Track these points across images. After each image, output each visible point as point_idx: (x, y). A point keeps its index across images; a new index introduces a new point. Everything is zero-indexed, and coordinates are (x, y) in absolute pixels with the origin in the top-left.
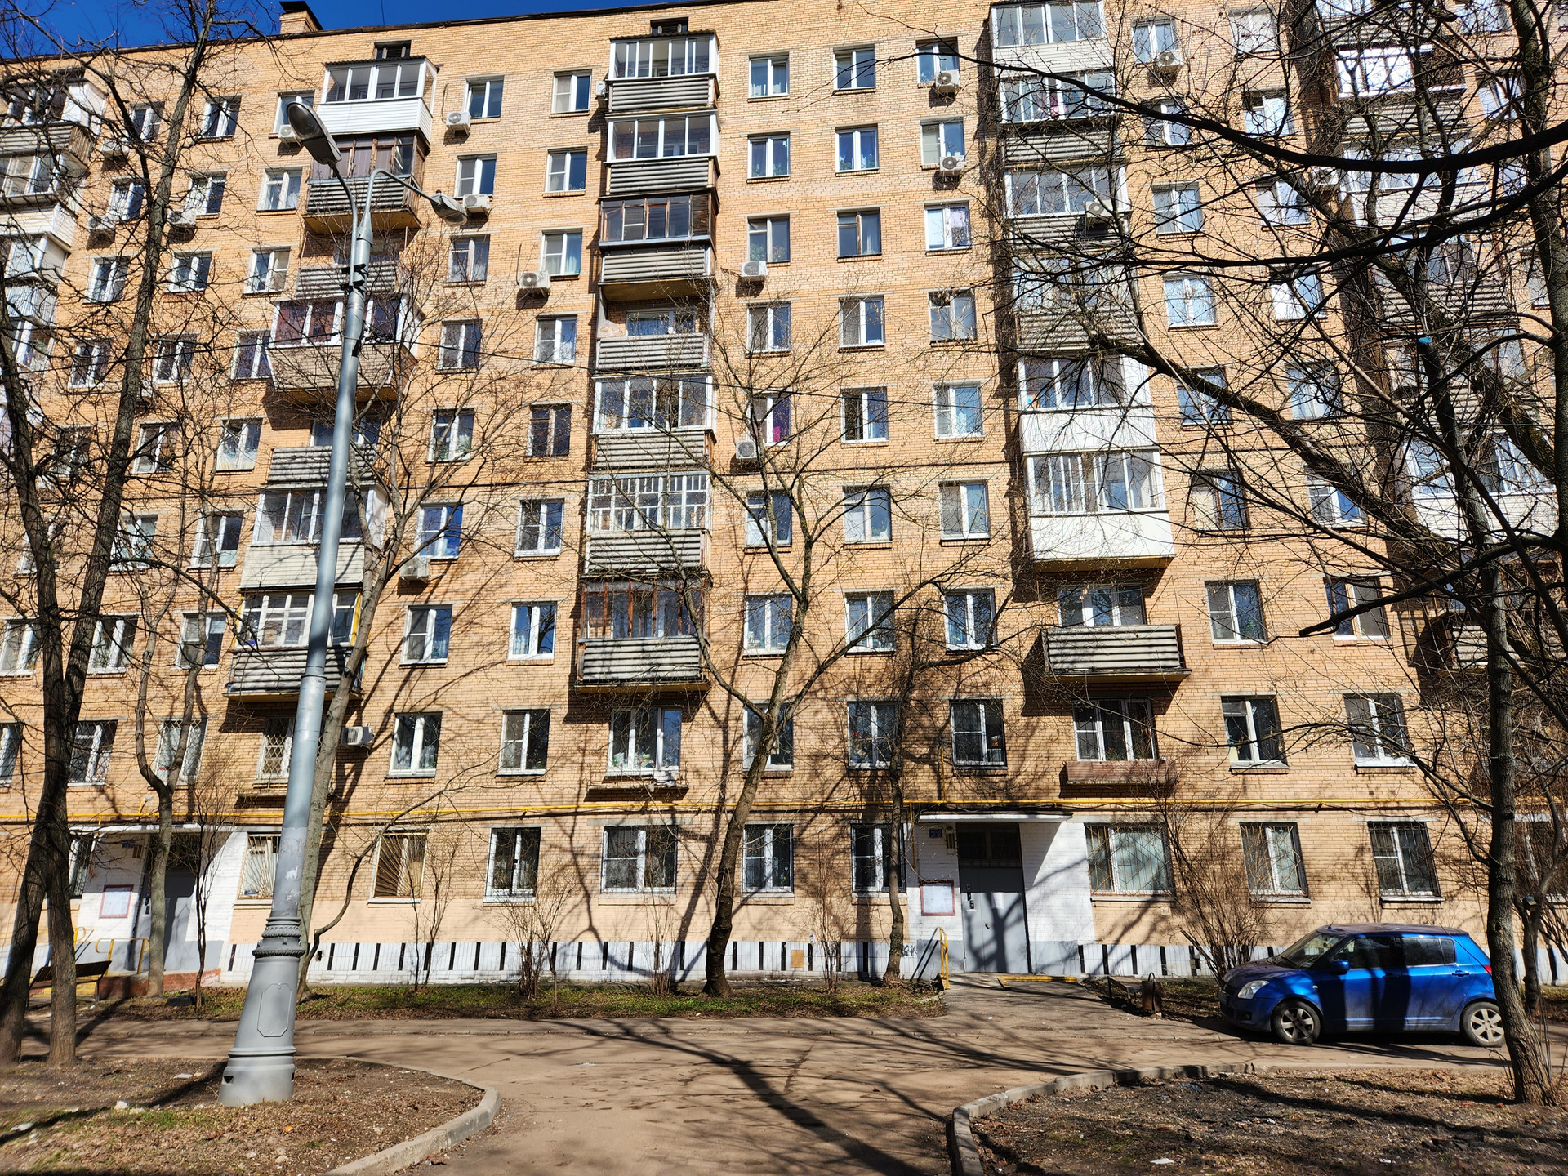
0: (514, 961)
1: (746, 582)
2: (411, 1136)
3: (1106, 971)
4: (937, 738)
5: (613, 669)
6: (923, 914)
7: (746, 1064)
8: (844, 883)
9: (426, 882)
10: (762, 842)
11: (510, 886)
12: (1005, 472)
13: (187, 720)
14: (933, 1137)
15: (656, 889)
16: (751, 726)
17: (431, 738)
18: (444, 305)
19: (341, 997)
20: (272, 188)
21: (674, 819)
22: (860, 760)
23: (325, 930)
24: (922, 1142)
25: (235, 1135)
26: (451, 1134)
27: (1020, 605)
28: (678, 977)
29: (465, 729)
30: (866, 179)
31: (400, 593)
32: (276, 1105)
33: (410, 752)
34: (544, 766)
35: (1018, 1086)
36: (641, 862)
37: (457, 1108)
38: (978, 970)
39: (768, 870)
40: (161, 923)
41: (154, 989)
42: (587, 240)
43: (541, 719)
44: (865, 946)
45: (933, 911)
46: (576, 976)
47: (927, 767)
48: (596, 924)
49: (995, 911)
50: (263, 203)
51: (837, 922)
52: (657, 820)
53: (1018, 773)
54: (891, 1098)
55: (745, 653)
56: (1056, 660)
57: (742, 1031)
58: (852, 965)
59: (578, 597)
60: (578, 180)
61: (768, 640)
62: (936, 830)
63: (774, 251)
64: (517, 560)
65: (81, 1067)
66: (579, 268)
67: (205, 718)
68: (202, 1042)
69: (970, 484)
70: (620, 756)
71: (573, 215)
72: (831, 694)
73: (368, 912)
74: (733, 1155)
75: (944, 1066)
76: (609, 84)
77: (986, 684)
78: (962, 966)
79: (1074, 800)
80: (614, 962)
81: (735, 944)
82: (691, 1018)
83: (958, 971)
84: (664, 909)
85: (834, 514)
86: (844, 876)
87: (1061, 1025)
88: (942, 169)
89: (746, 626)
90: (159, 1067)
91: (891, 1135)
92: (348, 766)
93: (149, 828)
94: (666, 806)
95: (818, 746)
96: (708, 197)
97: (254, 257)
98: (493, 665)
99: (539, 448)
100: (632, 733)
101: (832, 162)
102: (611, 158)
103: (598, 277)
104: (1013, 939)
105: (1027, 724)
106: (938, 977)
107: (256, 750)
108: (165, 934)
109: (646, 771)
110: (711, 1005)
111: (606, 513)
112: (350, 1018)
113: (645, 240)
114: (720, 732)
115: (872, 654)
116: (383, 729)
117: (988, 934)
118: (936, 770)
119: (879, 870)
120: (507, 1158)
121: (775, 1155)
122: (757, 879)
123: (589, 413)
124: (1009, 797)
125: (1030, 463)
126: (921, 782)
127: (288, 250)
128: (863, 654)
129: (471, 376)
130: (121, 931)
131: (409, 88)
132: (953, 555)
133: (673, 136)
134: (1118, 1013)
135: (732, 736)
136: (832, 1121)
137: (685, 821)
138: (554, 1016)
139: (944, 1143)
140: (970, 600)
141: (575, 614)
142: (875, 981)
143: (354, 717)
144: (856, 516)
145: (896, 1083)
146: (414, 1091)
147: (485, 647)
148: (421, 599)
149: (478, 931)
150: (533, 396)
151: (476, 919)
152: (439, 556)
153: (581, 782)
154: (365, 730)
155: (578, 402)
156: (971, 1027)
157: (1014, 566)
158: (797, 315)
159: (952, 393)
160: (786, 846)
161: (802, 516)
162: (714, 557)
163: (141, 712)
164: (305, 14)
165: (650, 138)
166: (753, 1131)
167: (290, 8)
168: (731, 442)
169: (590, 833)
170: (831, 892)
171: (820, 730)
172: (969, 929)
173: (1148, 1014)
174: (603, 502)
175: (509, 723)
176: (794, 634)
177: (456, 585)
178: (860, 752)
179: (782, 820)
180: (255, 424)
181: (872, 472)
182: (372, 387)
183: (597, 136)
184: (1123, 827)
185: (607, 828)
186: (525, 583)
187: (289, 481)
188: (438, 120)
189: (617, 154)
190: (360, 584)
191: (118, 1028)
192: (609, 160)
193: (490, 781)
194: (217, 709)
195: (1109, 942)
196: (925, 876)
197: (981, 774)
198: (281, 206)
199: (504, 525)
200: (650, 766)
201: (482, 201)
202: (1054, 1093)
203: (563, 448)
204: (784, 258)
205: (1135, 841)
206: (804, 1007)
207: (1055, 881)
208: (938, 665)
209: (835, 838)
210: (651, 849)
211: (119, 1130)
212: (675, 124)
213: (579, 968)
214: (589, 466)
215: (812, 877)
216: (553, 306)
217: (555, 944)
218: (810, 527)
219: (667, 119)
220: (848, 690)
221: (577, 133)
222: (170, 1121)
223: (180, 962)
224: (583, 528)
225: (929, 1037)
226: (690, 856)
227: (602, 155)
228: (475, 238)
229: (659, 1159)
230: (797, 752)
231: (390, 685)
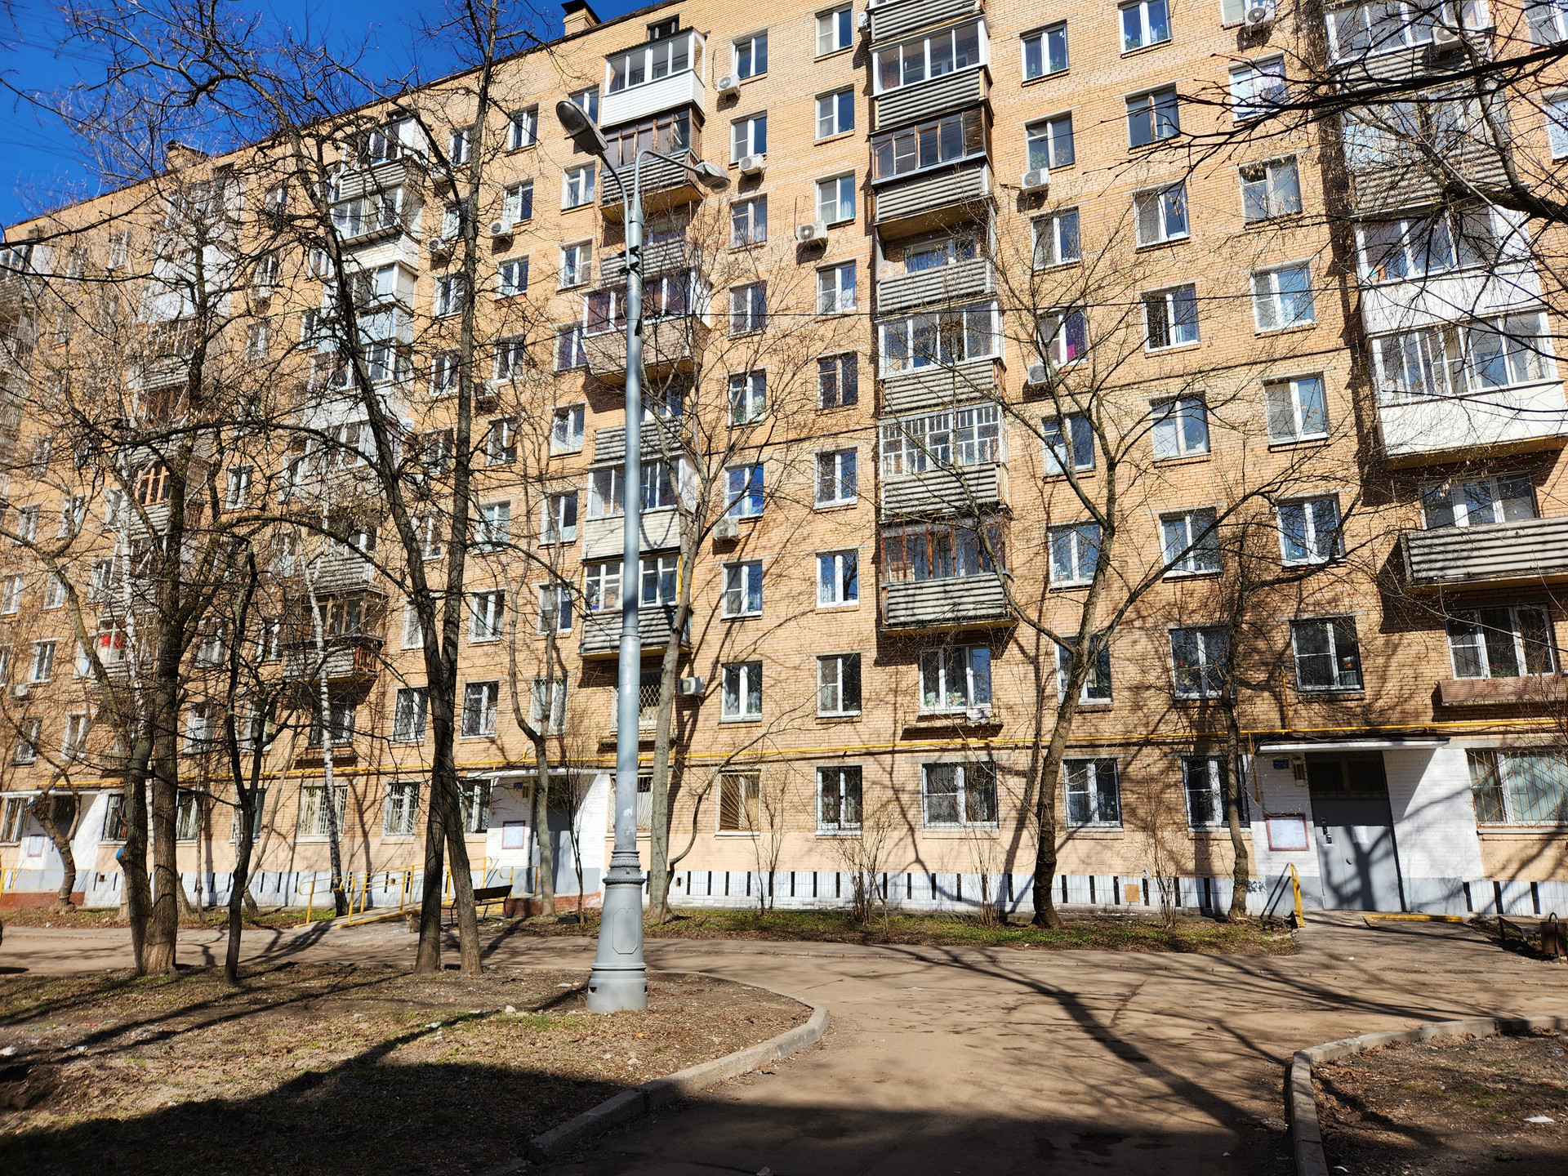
0: (848, 890)
1: (1048, 513)
2: (746, 1046)
3: (1500, 910)
4: (1278, 662)
5: (916, 611)
6: (1271, 849)
7: (1073, 995)
8: (1178, 818)
9: (763, 817)
10: (1085, 777)
11: (839, 821)
12: (1345, 359)
13: (550, 679)
14: (1269, 1079)
15: (978, 823)
16: (1062, 659)
17: (755, 685)
18: (729, 271)
19: (699, 918)
20: (571, 185)
21: (990, 755)
22: (1187, 690)
23: (678, 860)
24: (1256, 1084)
25: (596, 1039)
26: (780, 1047)
27: (1370, 509)
28: (1008, 908)
29: (784, 676)
30: (1157, 54)
31: (715, 553)
32: (633, 1013)
33: (737, 699)
34: (859, 708)
35: (1374, 1031)
36: (961, 797)
37: (788, 1024)
38: (1339, 907)
39: (1094, 805)
40: (548, 853)
41: (547, 909)
42: (860, 181)
43: (853, 664)
44: (1207, 882)
45: (1282, 846)
46: (907, 905)
47: (1266, 694)
48: (922, 856)
49: (1357, 847)
50: (566, 202)
51: (1172, 856)
52: (973, 756)
53: (1378, 696)
54: (1227, 1036)
55: (1054, 585)
56: (1420, 566)
57: (1071, 963)
58: (1193, 900)
59: (878, 542)
60: (847, 121)
61: (1076, 572)
62: (1281, 762)
63: (1056, 155)
64: (817, 512)
65: (486, 976)
66: (854, 212)
67: (565, 675)
68: (585, 955)
69: (1300, 379)
70: (932, 695)
71: (844, 158)
72: (1150, 622)
73: (716, 844)
74: (1048, 1084)
75: (1292, 1007)
76: (870, 13)
77: (1335, 600)
78: (1320, 903)
79: (1451, 724)
80: (943, 893)
81: (1064, 878)
82: (1020, 948)
83: (1315, 908)
84: (986, 843)
85: (1139, 429)
86: (1177, 811)
87: (1437, 968)
88: (1249, 23)
89: (1051, 558)
90: (547, 977)
91: (1221, 1075)
92: (686, 713)
93: (532, 772)
94: (981, 743)
95: (1139, 677)
96: (980, 112)
97: (564, 254)
98: (804, 614)
99: (829, 398)
100: (942, 672)
101: (1117, 44)
102: (878, 90)
103: (873, 217)
104: (1381, 876)
105: (1387, 643)
106: (1292, 915)
107: (609, 701)
108: (553, 863)
109: (960, 709)
110: (1040, 937)
111: (898, 457)
112: (706, 938)
113: (918, 170)
114: (1031, 667)
115: (1194, 577)
116: (712, 679)
117: (1351, 870)
118: (1277, 697)
119: (1217, 804)
120: (831, 1072)
121: (1092, 1087)
122: (1082, 813)
123: (874, 359)
124: (1368, 723)
125: (1377, 346)
126: (1261, 711)
127: (589, 242)
128: (1184, 578)
129: (756, 339)
130: (520, 860)
131: (681, 62)
132: (1283, 460)
133: (941, 53)
134: (1511, 956)
135: (1045, 673)
136: (1157, 1057)
137: (1002, 757)
138: (886, 941)
139: (1280, 1087)
140: (1308, 509)
141: (876, 560)
142: (1219, 917)
143: (687, 669)
144: (1166, 430)
145: (1234, 1022)
146: (752, 1006)
147: (795, 597)
148: (733, 557)
149: (814, 862)
150: (818, 349)
151: (811, 850)
152: (746, 516)
153: (895, 722)
154: (697, 680)
155: (864, 348)
156: (1327, 967)
157: (1361, 466)
158: (1085, 221)
159: (1275, 281)
160: (1110, 780)
161: (1102, 437)
162: (1013, 490)
163: (513, 675)
164: (584, 11)
165: (915, 61)
166: (1072, 1062)
167: (570, 9)
168: (1020, 370)
169: (909, 770)
170: (1163, 827)
171: (1140, 661)
172: (1327, 865)
173: (1550, 958)
174: (893, 446)
175: (824, 667)
176: (1101, 564)
177: (764, 541)
178: (1186, 682)
179: (1104, 754)
180: (579, 409)
181: (1180, 380)
182: (671, 362)
183: (863, 70)
184: (1513, 752)
185: (924, 766)
186: (825, 534)
187: (612, 459)
188: (709, 87)
189: (884, 85)
190: (678, 548)
191: (519, 942)
192: (876, 94)
193: (811, 724)
194: (575, 668)
195: (1502, 879)
196: (1270, 809)
197: (1332, 699)
198: (581, 202)
199: (802, 479)
200: (962, 704)
201: (757, 162)
202: (1420, 1040)
203: (851, 396)
204: (1068, 160)
205: (1532, 766)
206: (1138, 942)
207: (1430, 814)
208: (1272, 583)
209: (1165, 772)
210: (970, 786)
211: (505, 1031)
212: (941, 40)
213: (909, 897)
214: (877, 413)
215: (1141, 812)
216: (832, 256)
217: (885, 875)
218: (1112, 448)
219: (931, 36)
220: (1168, 618)
221: (844, 72)
222: (545, 1024)
223: (566, 886)
224: (877, 475)
225: (1278, 976)
226: (1010, 791)
227: (869, 90)
228: (753, 200)
229: (974, 1083)
230: (1116, 684)
231: (715, 637)
